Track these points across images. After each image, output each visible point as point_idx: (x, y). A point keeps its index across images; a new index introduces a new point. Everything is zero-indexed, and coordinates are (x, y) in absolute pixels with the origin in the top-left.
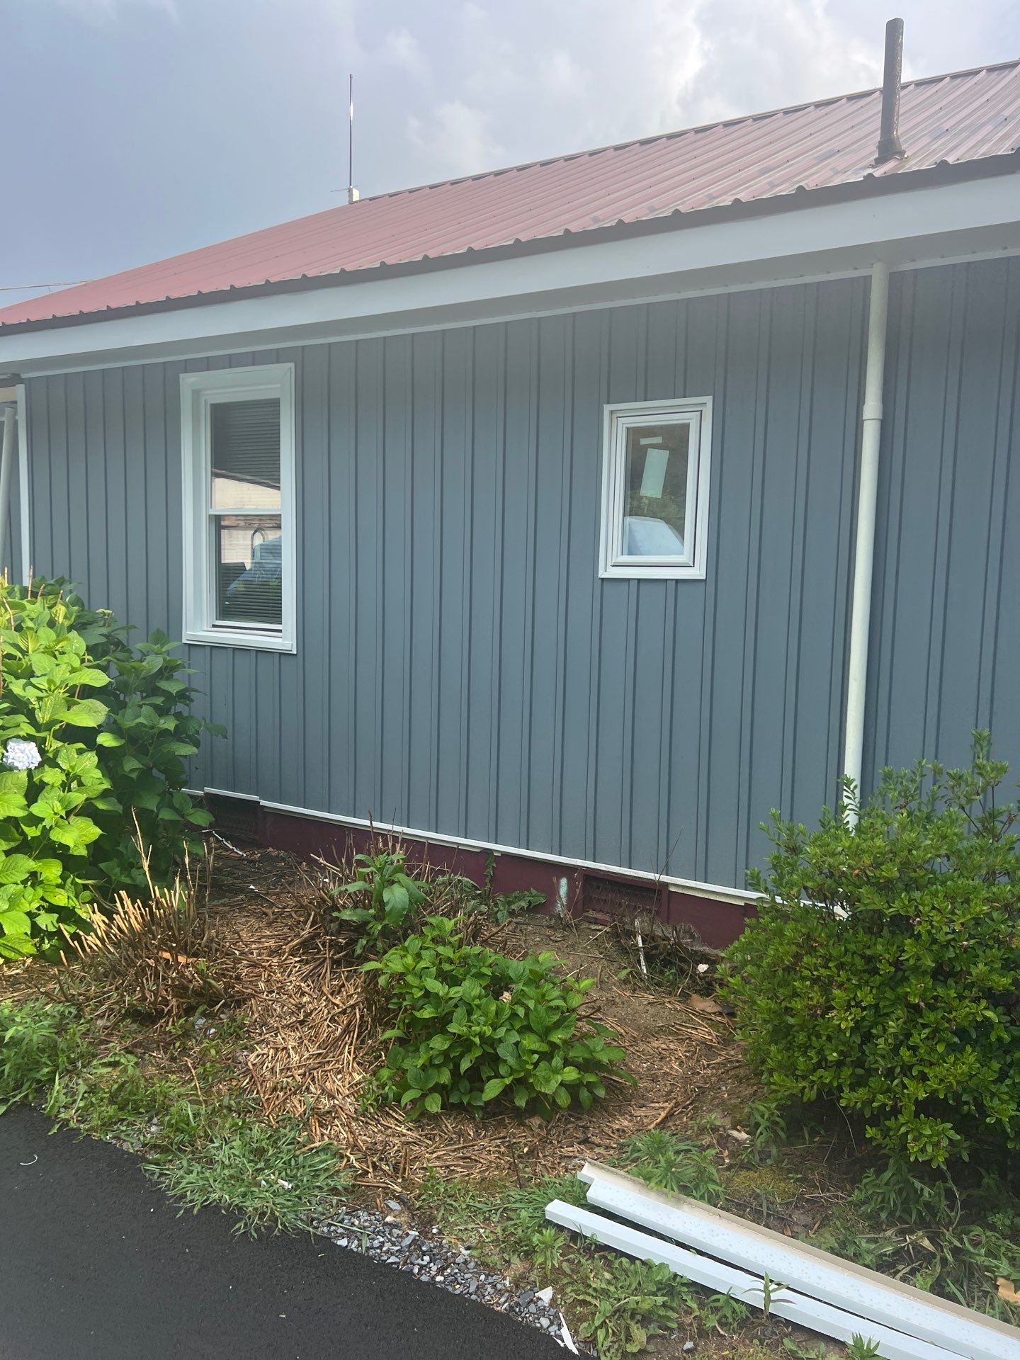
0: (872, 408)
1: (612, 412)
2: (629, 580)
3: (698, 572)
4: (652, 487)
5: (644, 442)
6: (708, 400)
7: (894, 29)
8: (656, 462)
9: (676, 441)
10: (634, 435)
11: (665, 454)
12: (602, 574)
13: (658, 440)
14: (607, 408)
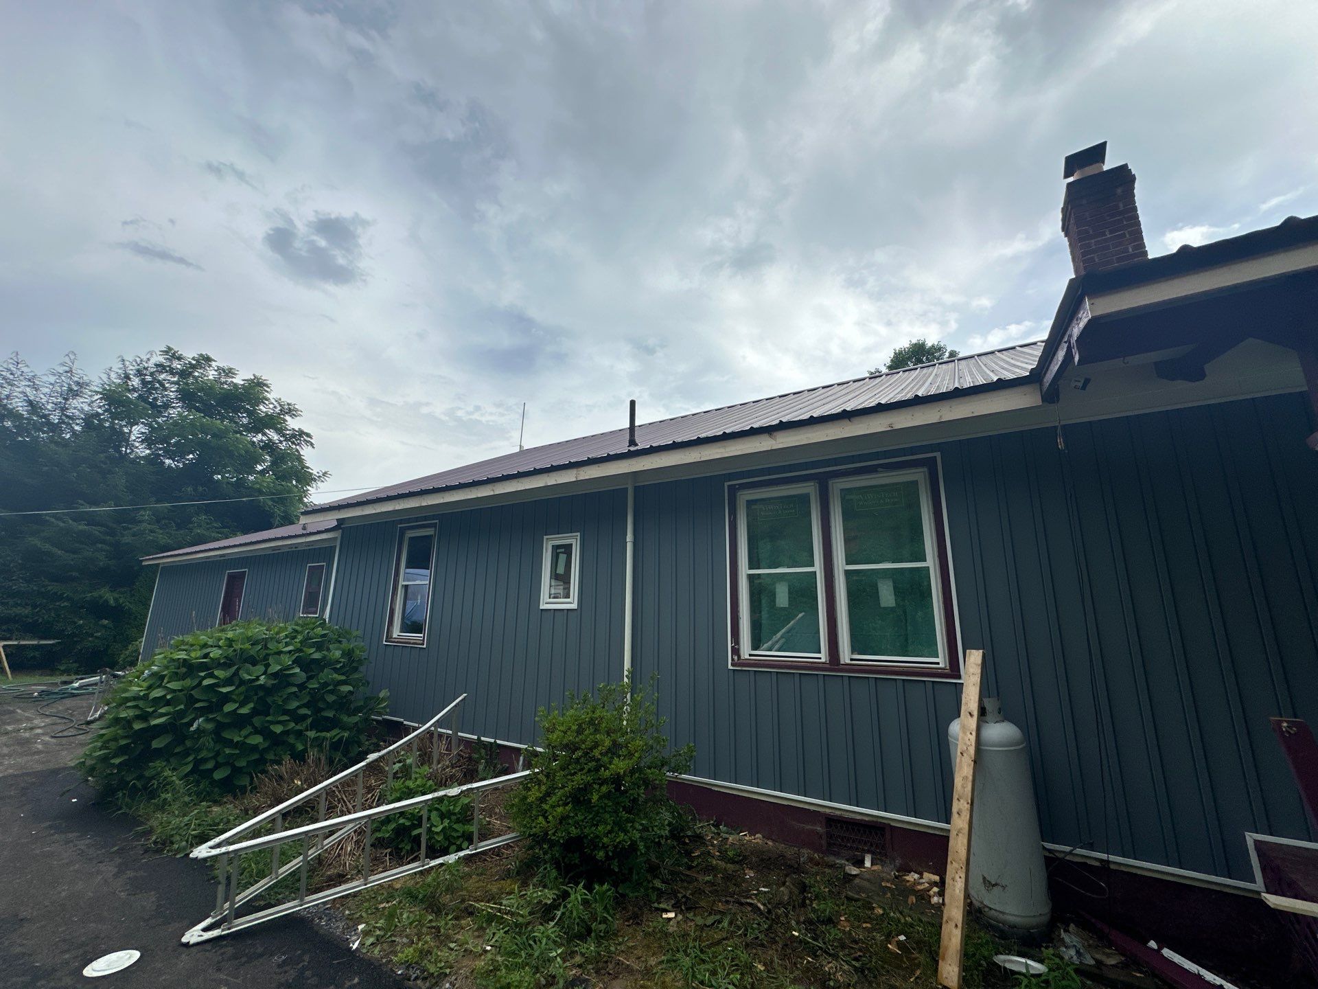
0: (629, 537)
1: (547, 539)
2: (550, 610)
3: (574, 606)
4: (561, 570)
5: (558, 551)
6: (579, 534)
7: (633, 403)
8: (563, 558)
9: (568, 549)
10: (555, 548)
11: (565, 555)
12: (541, 607)
13: (563, 550)
14: (545, 537)
